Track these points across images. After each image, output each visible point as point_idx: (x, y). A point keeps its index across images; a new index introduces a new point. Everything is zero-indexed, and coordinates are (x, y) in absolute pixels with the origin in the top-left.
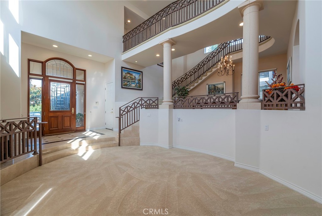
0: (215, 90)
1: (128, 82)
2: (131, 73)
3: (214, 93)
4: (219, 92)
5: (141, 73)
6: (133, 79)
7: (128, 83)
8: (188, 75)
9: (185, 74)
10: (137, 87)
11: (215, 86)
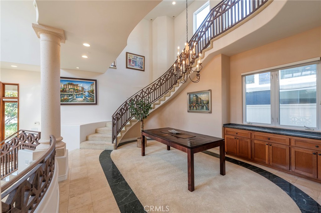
0: (198, 104)
1: (70, 96)
2: (75, 83)
3: (196, 108)
4: (203, 107)
5: (95, 82)
6: (80, 92)
7: (70, 98)
8: (145, 93)
9: (141, 91)
10: (88, 101)
11: (198, 97)
